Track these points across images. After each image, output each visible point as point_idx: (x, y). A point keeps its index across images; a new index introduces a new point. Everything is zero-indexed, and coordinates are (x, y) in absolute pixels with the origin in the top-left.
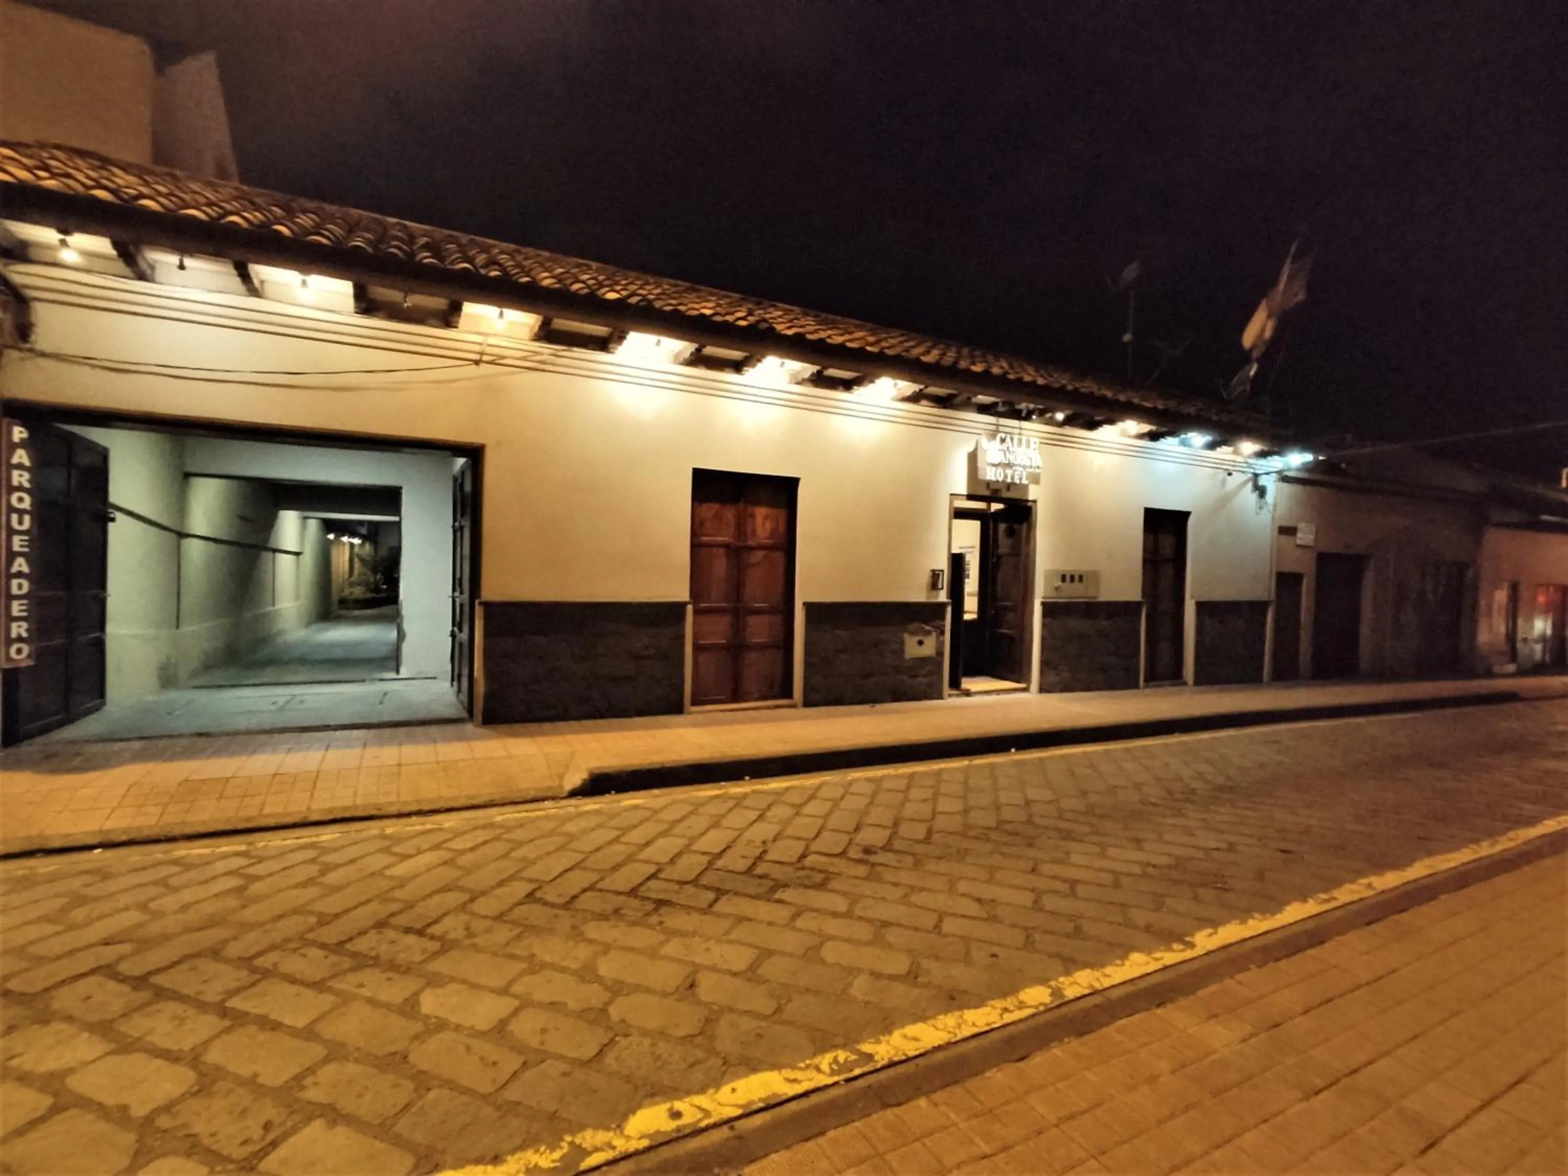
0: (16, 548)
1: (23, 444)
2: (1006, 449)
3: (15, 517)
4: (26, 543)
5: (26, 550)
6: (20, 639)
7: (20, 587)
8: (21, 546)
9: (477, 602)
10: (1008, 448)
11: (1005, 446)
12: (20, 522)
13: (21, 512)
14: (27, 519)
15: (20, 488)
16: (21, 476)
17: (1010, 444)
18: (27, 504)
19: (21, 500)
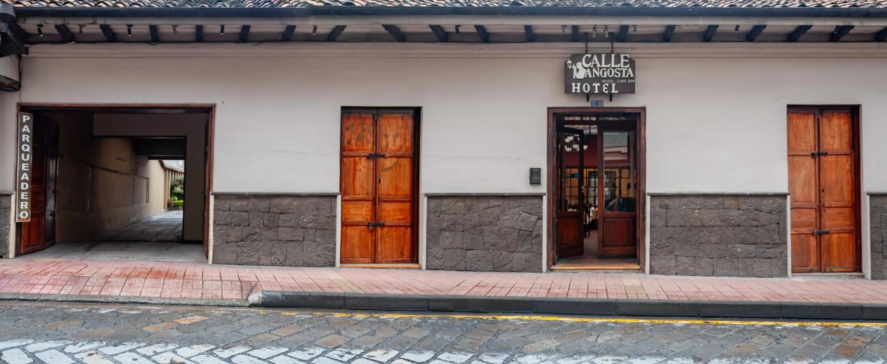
0: (23, 169)
1: (27, 122)
2: (592, 66)
3: (23, 155)
4: (27, 167)
5: (28, 170)
6: (24, 209)
7: (25, 186)
8: (25, 168)
9: (211, 193)
10: (595, 65)
11: (591, 64)
12: (25, 158)
13: (26, 153)
14: (28, 156)
15: (26, 142)
16: (26, 137)
17: (597, 62)
18: (28, 150)
19: (26, 147)
